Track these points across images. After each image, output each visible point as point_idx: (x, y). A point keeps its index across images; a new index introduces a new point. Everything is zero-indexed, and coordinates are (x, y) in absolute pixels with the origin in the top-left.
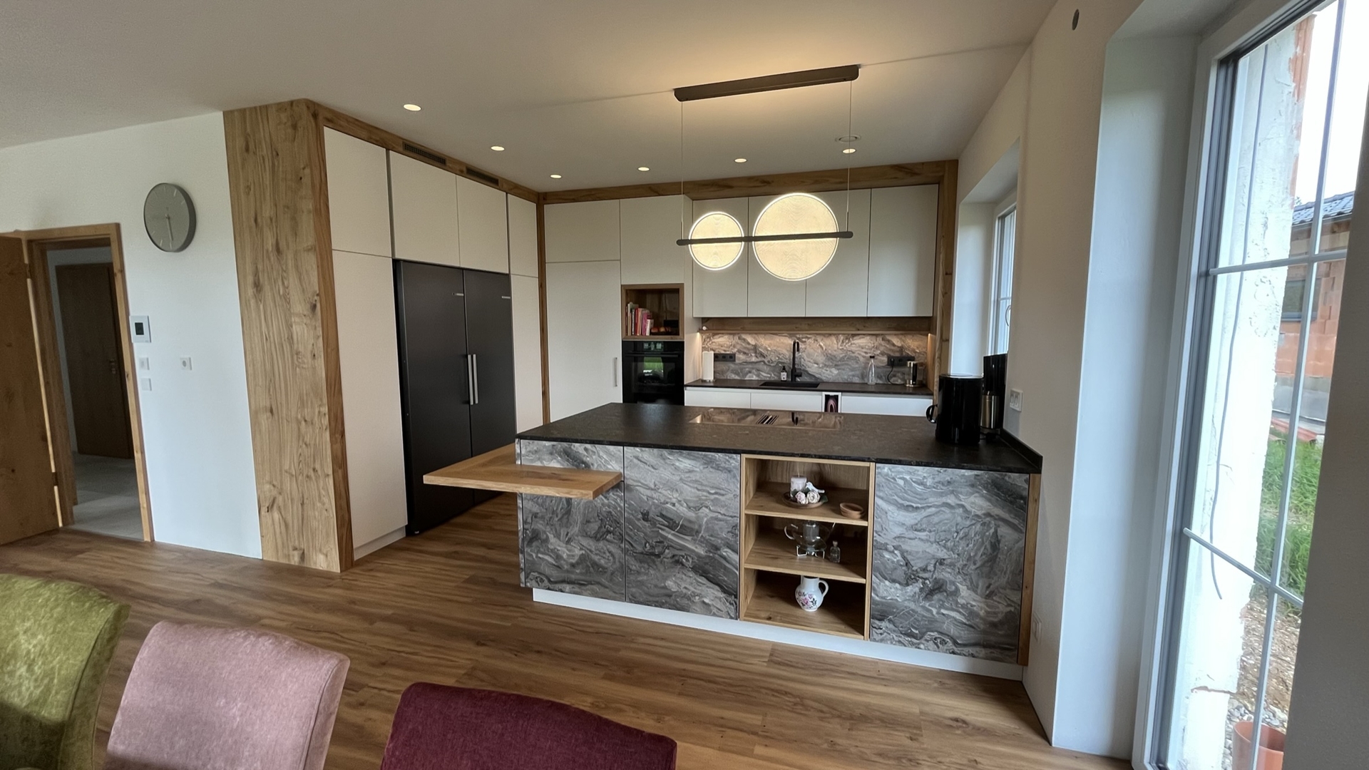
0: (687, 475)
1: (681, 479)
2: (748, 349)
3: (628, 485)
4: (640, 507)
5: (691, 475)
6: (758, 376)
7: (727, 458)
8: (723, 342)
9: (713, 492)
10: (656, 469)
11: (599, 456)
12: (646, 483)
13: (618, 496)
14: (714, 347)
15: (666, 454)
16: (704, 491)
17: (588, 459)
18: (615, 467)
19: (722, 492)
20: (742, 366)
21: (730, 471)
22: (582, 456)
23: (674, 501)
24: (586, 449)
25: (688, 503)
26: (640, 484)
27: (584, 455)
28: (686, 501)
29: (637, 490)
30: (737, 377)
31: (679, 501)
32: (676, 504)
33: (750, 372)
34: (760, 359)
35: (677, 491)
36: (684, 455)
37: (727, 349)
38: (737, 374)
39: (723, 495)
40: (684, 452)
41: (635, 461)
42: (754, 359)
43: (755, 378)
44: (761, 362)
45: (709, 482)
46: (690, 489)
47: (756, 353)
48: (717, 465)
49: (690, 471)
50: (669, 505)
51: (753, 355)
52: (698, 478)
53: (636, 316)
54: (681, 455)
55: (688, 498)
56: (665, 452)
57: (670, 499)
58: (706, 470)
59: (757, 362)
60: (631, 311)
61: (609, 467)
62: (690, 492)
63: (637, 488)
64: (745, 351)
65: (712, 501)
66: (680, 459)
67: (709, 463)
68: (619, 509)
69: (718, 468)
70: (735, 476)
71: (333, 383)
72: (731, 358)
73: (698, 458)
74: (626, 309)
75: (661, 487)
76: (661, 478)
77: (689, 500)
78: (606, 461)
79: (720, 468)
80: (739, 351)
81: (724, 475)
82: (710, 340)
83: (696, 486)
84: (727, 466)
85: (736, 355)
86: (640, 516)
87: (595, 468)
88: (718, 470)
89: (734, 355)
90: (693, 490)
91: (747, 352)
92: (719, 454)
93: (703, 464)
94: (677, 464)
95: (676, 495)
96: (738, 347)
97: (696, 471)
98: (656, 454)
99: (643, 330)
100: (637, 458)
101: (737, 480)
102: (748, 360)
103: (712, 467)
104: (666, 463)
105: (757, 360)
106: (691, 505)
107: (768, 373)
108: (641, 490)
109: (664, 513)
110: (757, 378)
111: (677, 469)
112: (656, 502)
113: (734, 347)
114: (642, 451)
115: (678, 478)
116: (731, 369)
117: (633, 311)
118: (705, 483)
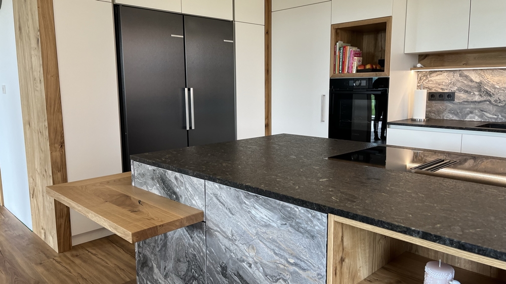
0: (264, 230)
1: (257, 234)
2: (470, 87)
3: (209, 228)
4: (219, 259)
5: (268, 231)
6: (481, 116)
7: (310, 215)
8: (442, 79)
9: (292, 261)
10: (233, 214)
11: (186, 189)
12: (224, 230)
13: (201, 239)
14: (430, 85)
15: (242, 197)
16: (281, 256)
17: (178, 190)
18: (198, 203)
19: (303, 264)
20: (462, 106)
21: (313, 237)
22: (173, 185)
23: (251, 260)
24: (176, 178)
25: (265, 269)
26: (219, 230)
27: (175, 185)
28: (263, 265)
29: (216, 236)
30: (455, 118)
31: (256, 263)
32: (253, 266)
33: (471, 113)
34: (485, 98)
35: (253, 248)
36: (260, 201)
37: (445, 88)
38: (456, 114)
39: (304, 270)
40: (261, 197)
41: (214, 199)
42: (477, 98)
43: (477, 119)
44: (485, 101)
45: (288, 246)
46: (266, 250)
47: (480, 91)
48: (298, 223)
49: (267, 226)
50: (245, 265)
51: (476, 93)
52: (275, 236)
53: (344, 54)
54: (257, 201)
55: (264, 262)
56: (241, 193)
57: (247, 256)
58: (283, 228)
59: (480, 102)
60: (340, 50)
61: (194, 202)
62: (266, 253)
63: (216, 233)
64: (466, 89)
65: (291, 273)
66: (257, 206)
67: (288, 218)
68: (201, 254)
69: (298, 228)
70: (319, 246)
71: (53, 103)
72: (450, 96)
73: (275, 208)
74: (335, 48)
75: (238, 238)
76: (238, 226)
77: (266, 264)
78: (191, 195)
79: (302, 230)
80: (460, 90)
81: (306, 241)
82: (427, 78)
83: (273, 247)
84: (308, 228)
85: (456, 93)
86: (219, 269)
87: (182, 200)
88: (298, 231)
89: (454, 93)
90: (269, 252)
91: (469, 90)
92: (300, 208)
93: (280, 219)
94: (253, 212)
95: (252, 254)
96: (459, 85)
97: (273, 227)
98: (233, 194)
99: (350, 68)
100: (216, 196)
101: (322, 252)
102: (470, 99)
103: (291, 226)
104: (242, 208)
105: (482, 99)
106: (268, 271)
107: (493, 114)
108: (221, 237)
109: (241, 273)
110: (480, 120)
111: (253, 218)
112: (234, 256)
113: (454, 84)
114: (220, 188)
115: (254, 231)
116: (449, 109)
117: (342, 49)
118: (283, 246)
